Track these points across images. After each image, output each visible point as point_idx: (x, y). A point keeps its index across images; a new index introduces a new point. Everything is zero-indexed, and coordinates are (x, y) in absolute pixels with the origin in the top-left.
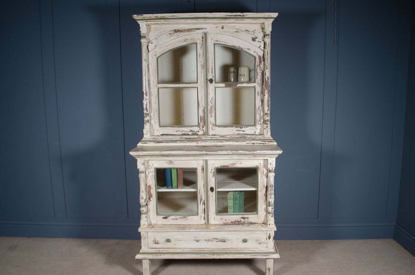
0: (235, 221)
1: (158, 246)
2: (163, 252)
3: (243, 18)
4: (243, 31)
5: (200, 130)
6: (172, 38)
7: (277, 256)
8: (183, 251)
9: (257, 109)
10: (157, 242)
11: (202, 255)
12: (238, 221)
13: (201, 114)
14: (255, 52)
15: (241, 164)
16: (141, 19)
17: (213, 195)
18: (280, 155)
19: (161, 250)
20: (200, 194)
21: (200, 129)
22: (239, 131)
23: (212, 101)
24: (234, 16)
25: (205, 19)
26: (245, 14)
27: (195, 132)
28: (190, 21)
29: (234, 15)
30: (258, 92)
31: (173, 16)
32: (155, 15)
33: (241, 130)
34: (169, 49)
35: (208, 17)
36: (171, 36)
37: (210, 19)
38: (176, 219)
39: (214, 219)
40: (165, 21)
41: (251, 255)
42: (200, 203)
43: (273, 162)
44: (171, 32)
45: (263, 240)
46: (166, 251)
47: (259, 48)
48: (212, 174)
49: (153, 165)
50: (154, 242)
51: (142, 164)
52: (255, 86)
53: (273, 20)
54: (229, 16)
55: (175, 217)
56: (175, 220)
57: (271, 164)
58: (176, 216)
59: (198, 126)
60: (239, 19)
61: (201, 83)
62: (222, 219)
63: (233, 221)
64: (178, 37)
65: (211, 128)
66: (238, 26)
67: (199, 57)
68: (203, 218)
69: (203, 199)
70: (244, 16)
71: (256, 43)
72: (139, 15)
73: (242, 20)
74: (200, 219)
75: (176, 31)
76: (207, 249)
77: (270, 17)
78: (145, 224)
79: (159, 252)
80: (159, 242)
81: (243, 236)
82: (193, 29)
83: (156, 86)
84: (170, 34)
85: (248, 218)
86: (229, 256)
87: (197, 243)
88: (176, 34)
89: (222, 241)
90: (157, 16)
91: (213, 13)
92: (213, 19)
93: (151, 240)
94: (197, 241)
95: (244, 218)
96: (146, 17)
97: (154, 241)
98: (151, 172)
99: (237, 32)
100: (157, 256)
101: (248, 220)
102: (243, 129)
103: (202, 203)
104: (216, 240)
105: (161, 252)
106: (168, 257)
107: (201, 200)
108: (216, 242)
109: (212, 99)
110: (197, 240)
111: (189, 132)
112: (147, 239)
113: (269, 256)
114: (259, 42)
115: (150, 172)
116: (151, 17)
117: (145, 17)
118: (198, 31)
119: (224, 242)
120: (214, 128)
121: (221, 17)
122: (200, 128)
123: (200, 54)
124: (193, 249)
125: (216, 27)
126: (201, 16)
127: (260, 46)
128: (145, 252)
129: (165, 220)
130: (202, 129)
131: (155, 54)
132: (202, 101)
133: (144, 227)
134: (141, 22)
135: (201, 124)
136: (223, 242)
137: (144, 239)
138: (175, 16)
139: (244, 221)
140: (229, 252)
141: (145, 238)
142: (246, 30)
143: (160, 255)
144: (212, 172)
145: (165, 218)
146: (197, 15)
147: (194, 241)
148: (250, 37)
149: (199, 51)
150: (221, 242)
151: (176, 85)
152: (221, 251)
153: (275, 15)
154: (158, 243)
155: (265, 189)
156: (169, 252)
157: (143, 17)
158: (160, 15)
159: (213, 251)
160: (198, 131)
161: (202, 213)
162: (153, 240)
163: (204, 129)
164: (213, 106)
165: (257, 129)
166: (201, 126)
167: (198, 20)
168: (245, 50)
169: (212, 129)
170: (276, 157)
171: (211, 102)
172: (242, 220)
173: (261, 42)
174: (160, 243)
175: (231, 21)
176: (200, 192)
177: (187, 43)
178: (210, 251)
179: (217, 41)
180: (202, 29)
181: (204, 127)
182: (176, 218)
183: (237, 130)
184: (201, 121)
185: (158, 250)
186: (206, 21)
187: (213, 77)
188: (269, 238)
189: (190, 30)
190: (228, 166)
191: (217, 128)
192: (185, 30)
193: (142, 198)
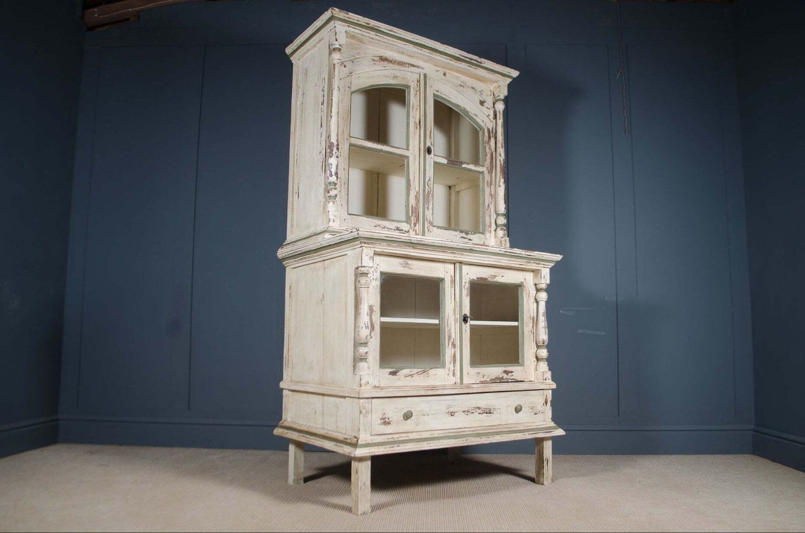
0: (496, 378)
1: (388, 429)
2: (401, 439)
3: (479, 66)
4: (469, 87)
5: (411, 230)
6: (377, 67)
7: (560, 432)
8: (433, 436)
9: (487, 208)
10: (387, 421)
11: (464, 439)
12: (499, 378)
13: (412, 201)
14: (483, 121)
15: (502, 276)
16: (343, 18)
17: (466, 329)
18: (557, 263)
19: (395, 436)
20: (448, 326)
21: (411, 228)
22: (465, 238)
23: (429, 182)
24: (469, 59)
25: (432, 52)
26: (483, 60)
27: (404, 232)
28: (411, 47)
29: (470, 57)
30: (488, 181)
31: (392, 31)
32: (367, 20)
33: (466, 238)
34: (371, 84)
35: (437, 50)
36: (375, 64)
37: (438, 54)
38: (412, 375)
39: (468, 374)
40: (376, 35)
41: (530, 433)
42: (449, 344)
43: (547, 275)
44: (376, 59)
45: (539, 408)
46: (404, 437)
47: (487, 118)
48: (466, 290)
49: (378, 266)
50: (382, 421)
51: (371, 257)
52: (484, 171)
53: (510, 80)
54: (463, 56)
55: (410, 372)
56: (409, 378)
57: (544, 277)
58: (411, 370)
59: (408, 221)
60: (473, 67)
61: (414, 151)
62: (478, 373)
63: (494, 378)
64: (384, 68)
65: (427, 228)
66: (464, 78)
67: (413, 109)
68: (452, 374)
69: (453, 336)
70: (481, 63)
71: (483, 109)
72: (342, 11)
73: (476, 69)
74: (448, 374)
75: (383, 59)
76: (467, 429)
77: (509, 74)
78: (368, 383)
79: (392, 440)
80: (390, 420)
81: (514, 399)
82: (406, 63)
83: (347, 139)
84: (374, 60)
85: (512, 372)
86: (502, 438)
87: (452, 417)
88: (382, 62)
89: (487, 413)
90: (370, 23)
91: (445, 46)
92: (442, 54)
93: (376, 417)
94: (452, 415)
95: (506, 372)
96: (352, 18)
97: (381, 419)
98: (375, 279)
99: (462, 86)
100: (393, 447)
101: (512, 375)
102: (469, 236)
103: (450, 343)
104: (479, 411)
105: (396, 440)
106: (413, 448)
107: (450, 337)
108: (479, 414)
109: (429, 180)
110: (452, 412)
111: (395, 230)
112: (370, 414)
113: (552, 433)
114: (487, 108)
115: (373, 279)
116: (359, 21)
117: (350, 17)
118: (413, 69)
119: (490, 414)
120: (431, 228)
121: (453, 54)
122: (411, 225)
123: (414, 105)
124: (447, 431)
125: (437, 71)
126: (429, 44)
127: (489, 115)
128: (369, 444)
129: (395, 377)
130: (413, 228)
131: (349, 85)
132: (414, 181)
133: (368, 387)
134: (339, 25)
135: (413, 219)
136: (488, 415)
137: (364, 416)
138: (395, 32)
139: (508, 377)
140: (499, 430)
141: (367, 413)
142: (472, 88)
143: (397, 445)
144: (465, 287)
145: (393, 373)
146: (425, 41)
147: (447, 414)
148: (477, 99)
149: (412, 100)
150: (485, 415)
151: (378, 145)
152: (488, 431)
153: (515, 74)
154: (389, 423)
155: (531, 321)
156: (410, 438)
157: (348, 16)
158: (373, 23)
159: (477, 432)
160: (408, 232)
161: (450, 363)
162: (381, 416)
163: (417, 228)
164: (431, 191)
165: (486, 239)
166: (413, 222)
167: (422, 49)
168: (471, 115)
169: (429, 230)
170: (550, 267)
171: (428, 185)
172: (505, 376)
173: (489, 109)
174: (392, 423)
175: (463, 66)
176: (448, 322)
177: (397, 83)
178: (473, 431)
179: (438, 91)
180: (418, 67)
181: (417, 225)
182: (412, 373)
183: (462, 237)
184: (412, 215)
185: (390, 436)
186: (432, 54)
187: (431, 144)
188: (546, 403)
189: (402, 64)
190: (486, 279)
191: (435, 229)
192: (395, 62)
193: (366, 326)
